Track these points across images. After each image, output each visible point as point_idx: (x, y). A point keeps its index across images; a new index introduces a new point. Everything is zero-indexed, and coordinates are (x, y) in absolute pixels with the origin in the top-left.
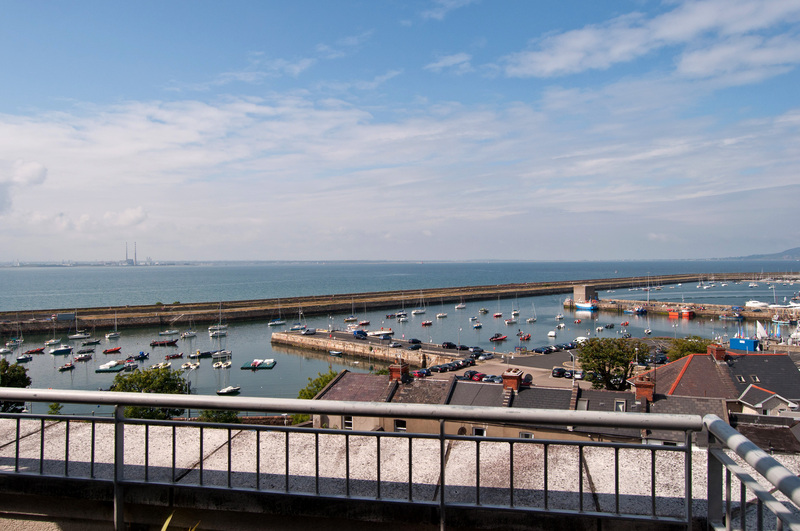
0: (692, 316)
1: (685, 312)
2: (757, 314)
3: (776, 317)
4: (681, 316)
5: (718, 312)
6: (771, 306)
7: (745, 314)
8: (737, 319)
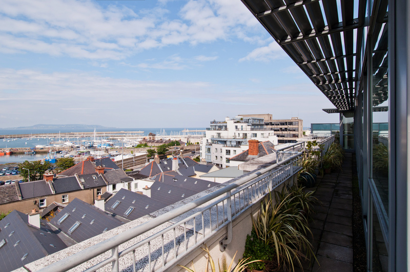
0: (11, 154)
1: (8, 152)
2: (42, 150)
3: (50, 151)
4: (5, 154)
5: (24, 151)
6: (47, 147)
7: (37, 150)
8: (33, 153)
